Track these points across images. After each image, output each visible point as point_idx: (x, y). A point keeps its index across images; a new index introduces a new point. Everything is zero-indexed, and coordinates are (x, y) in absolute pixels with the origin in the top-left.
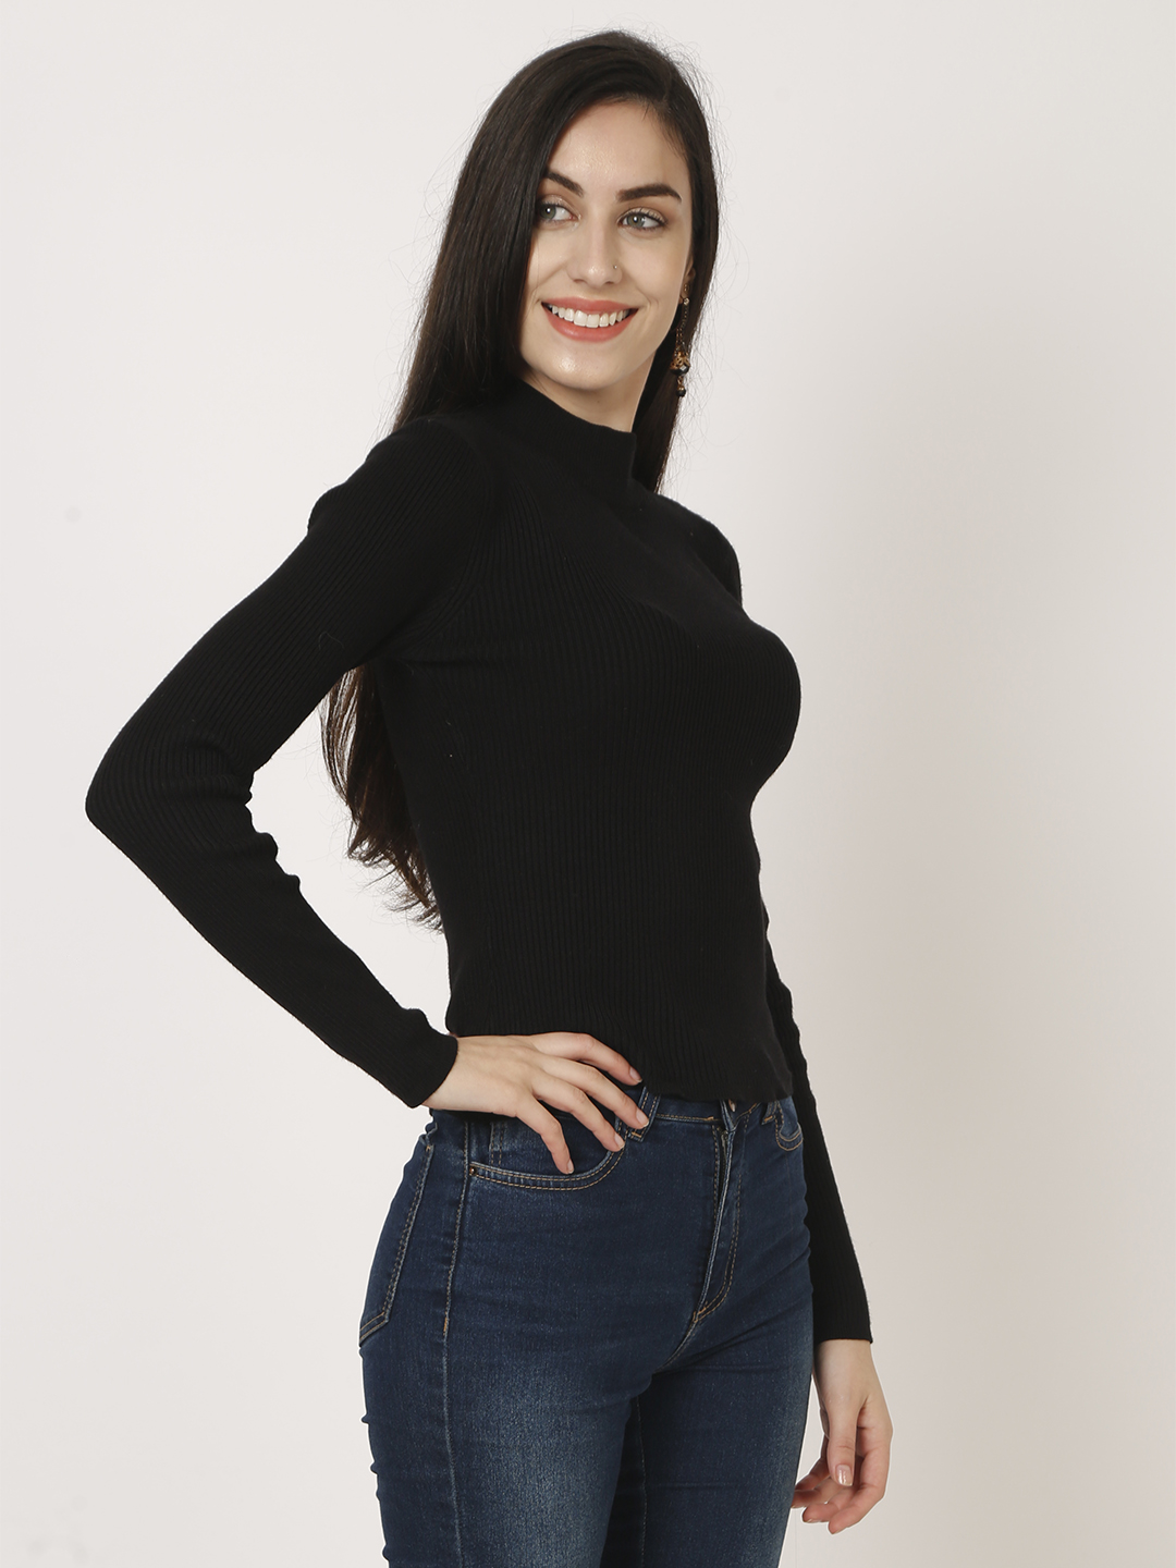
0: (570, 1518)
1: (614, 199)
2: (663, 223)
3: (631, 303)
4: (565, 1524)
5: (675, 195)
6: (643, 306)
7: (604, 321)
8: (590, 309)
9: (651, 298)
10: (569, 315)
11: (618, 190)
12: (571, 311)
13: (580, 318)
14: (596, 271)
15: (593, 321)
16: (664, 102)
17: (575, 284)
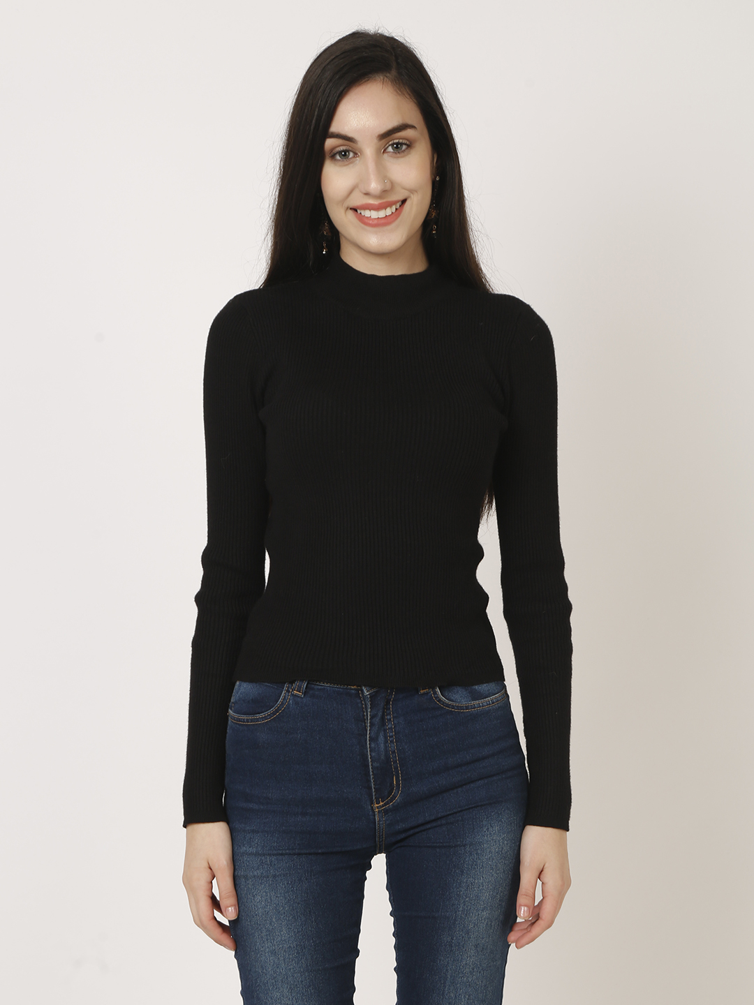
0: (274, 920)
1: (375, 141)
2: (410, 145)
3: (402, 198)
4: (271, 924)
5: (412, 127)
6: (409, 197)
7: (389, 211)
8: (378, 208)
9: (412, 191)
10: (367, 213)
11: (377, 135)
12: (368, 211)
13: (374, 214)
14: (374, 186)
15: (382, 214)
16: (394, 72)
17: (365, 196)
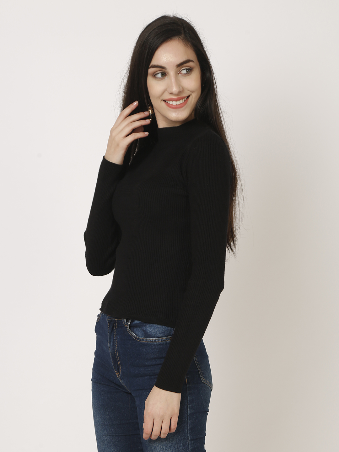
1: (175, 68)
2: (189, 70)
3: (187, 95)
5: (192, 61)
6: (191, 94)
7: (181, 102)
8: (176, 100)
10: (171, 103)
11: (176, 65)
12: (172, 101)
13: (174, 103)
14: (175, 90)
15: (178, 103)
16: (183, 35)
17: (170, 95)
